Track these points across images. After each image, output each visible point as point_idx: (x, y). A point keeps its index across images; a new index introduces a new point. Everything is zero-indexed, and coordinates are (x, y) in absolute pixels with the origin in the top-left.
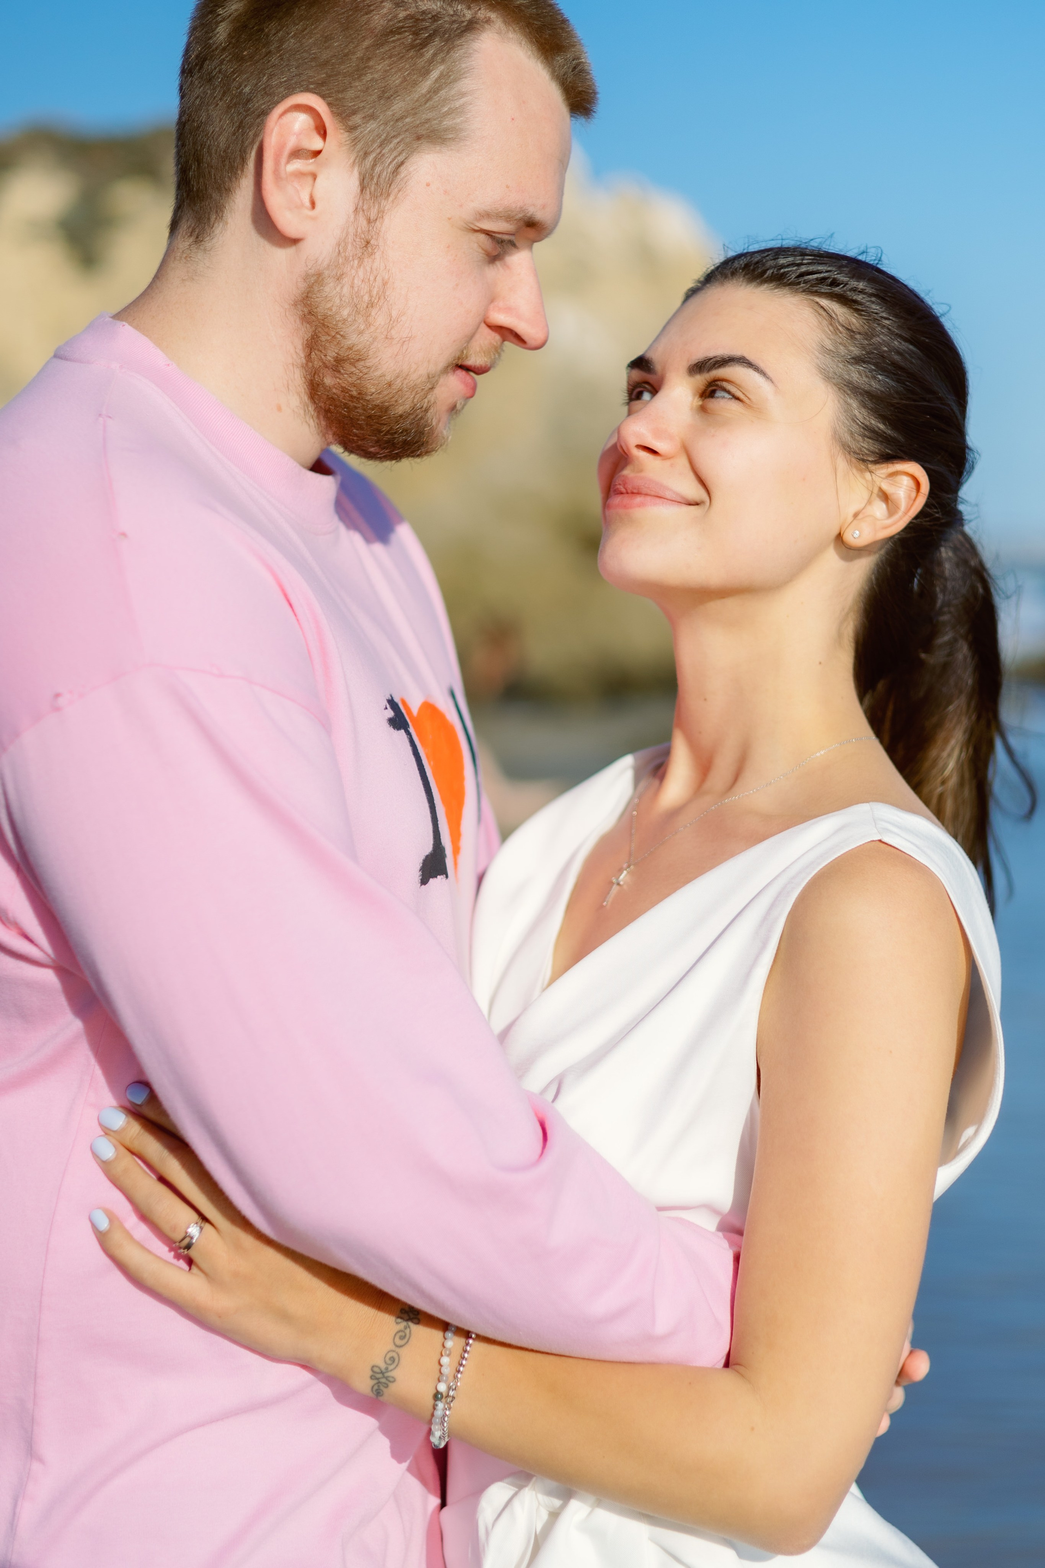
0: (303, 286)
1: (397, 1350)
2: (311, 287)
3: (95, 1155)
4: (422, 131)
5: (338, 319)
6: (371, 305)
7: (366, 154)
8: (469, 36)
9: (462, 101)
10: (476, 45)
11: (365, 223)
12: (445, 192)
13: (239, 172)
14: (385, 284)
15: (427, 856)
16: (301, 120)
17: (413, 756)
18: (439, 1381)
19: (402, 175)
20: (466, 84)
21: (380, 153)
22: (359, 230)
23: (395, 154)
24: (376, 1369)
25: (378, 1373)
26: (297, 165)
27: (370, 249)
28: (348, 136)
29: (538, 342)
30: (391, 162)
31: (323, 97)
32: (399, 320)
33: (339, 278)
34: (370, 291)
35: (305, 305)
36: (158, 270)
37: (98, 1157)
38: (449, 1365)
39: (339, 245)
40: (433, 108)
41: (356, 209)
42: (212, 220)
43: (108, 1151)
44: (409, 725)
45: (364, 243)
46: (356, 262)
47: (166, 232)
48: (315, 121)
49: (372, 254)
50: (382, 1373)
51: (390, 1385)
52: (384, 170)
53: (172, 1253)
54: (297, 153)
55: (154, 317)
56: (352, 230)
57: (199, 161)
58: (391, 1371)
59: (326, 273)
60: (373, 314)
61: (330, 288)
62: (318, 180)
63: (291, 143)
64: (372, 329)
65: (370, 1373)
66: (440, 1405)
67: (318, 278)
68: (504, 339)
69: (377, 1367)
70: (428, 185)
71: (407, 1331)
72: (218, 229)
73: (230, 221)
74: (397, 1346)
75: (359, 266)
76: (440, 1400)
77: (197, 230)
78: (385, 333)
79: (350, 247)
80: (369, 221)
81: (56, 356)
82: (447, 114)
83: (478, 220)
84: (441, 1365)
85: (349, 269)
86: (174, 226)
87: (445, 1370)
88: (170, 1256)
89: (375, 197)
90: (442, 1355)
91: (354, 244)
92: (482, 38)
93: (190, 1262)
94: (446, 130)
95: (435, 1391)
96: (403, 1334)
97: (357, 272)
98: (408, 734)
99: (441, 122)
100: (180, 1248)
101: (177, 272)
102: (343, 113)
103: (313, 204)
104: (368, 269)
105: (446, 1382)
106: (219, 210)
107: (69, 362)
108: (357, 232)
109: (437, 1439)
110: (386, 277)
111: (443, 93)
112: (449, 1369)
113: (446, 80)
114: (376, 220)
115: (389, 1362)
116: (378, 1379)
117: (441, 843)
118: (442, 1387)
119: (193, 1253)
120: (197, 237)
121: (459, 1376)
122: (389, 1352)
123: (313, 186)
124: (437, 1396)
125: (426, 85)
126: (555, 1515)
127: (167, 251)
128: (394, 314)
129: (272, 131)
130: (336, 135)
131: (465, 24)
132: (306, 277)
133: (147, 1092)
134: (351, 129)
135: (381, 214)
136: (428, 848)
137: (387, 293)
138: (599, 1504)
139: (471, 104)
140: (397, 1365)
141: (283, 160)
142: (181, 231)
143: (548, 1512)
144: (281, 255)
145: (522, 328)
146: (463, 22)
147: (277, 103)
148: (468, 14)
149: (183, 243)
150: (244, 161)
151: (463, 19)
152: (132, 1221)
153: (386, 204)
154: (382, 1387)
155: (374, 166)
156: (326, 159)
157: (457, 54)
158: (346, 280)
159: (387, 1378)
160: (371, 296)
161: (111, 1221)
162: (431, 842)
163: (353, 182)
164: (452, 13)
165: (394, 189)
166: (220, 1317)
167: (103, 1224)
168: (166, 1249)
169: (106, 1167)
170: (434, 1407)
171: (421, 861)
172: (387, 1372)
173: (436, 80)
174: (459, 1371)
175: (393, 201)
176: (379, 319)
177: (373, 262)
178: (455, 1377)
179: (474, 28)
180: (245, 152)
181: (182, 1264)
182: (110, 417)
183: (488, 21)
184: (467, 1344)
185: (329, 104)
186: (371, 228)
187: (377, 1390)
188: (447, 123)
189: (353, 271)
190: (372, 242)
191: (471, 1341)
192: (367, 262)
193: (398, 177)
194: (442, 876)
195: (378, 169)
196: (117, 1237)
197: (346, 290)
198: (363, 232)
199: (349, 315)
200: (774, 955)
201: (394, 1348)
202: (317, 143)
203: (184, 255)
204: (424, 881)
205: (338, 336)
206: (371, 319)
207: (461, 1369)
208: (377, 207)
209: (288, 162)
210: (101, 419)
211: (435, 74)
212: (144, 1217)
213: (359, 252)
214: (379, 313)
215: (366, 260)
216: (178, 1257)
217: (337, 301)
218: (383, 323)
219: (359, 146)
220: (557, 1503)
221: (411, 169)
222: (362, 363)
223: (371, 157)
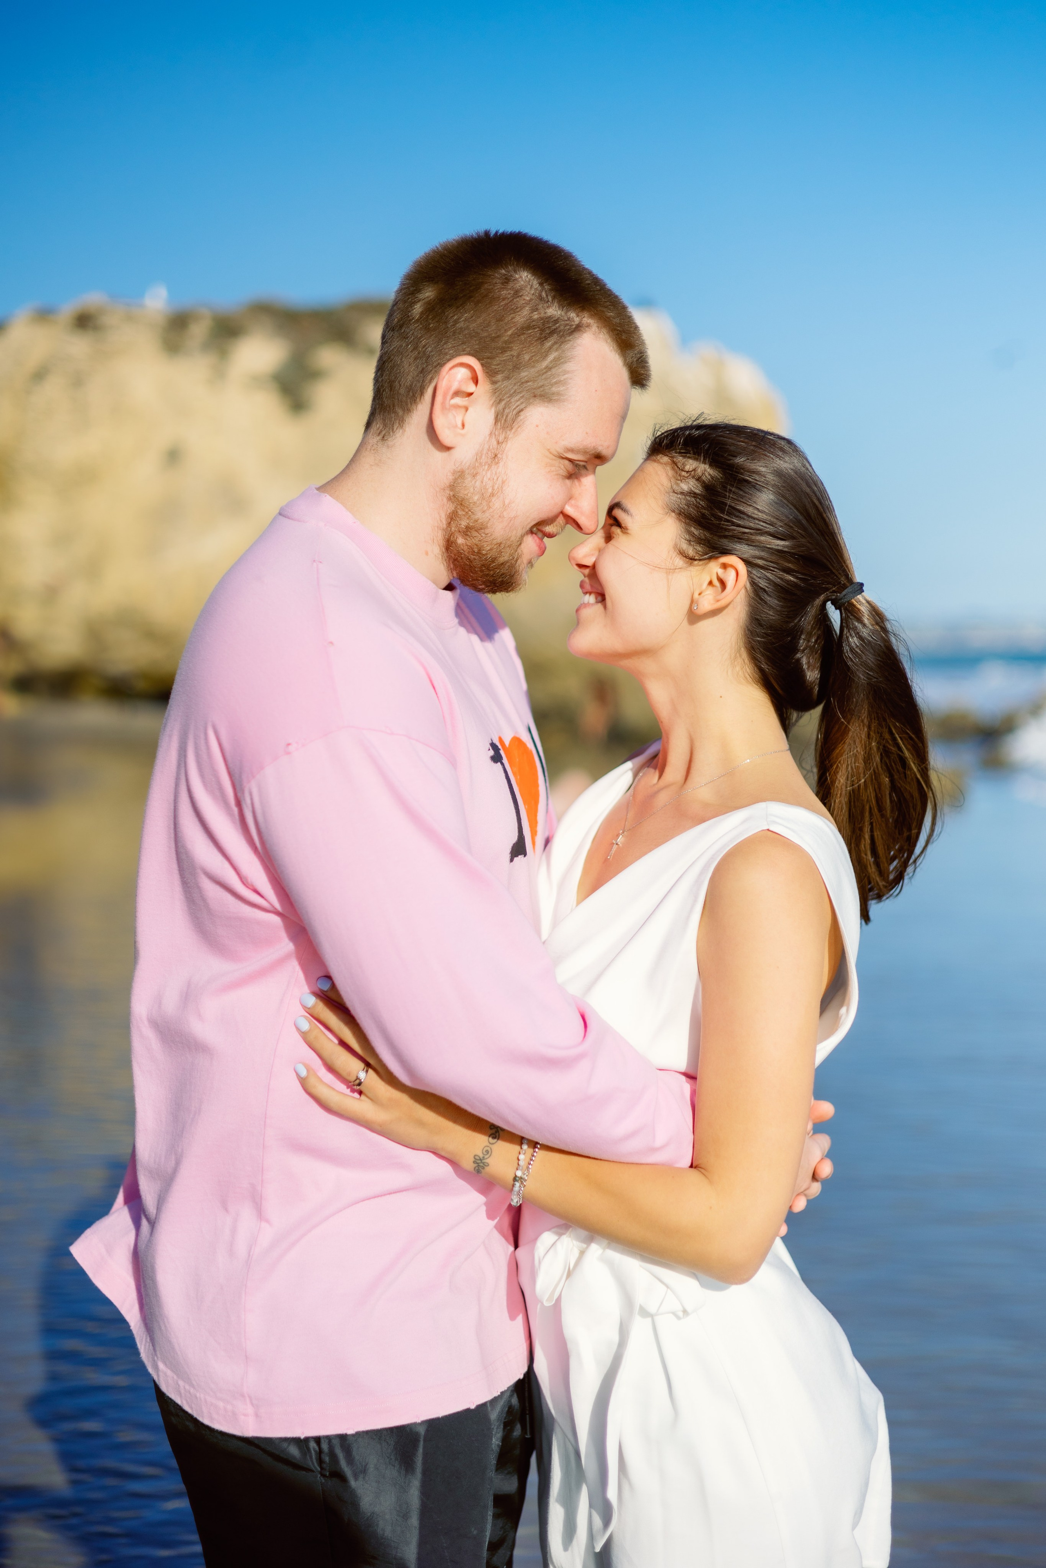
0: (451, 477)
1: (490, 1146)
2: (455, 480)
3: (298, 1029)
4: (538, 392)
5: (470, 501)
6: (492, 495)
7: (501, 400)
8: (576, 335)
9: (566, 376)
10: (579, 341)
11: (495, 443)
12: (548, 433)
13: (418, 400)
14: (503, 482)
15: (514, 844)
16: (462, 373)
17: (505, 780)
18: (517, 1169)
19: (522, 417)
20: (569, 366)
21: (508, 401)
22: (491, 447)
23: (518, 403)
24: (477, 1157)
25: (478, 1160)
26: (457, 400)
27: (496, 460)
28: (492, 387)
29: (591, 531)
30: (515, 409)
31: (479, 359)
32: (509, 506)
33: (474, 476)
34: (493, 487)
35: (452, 490)
36: (354, 456)
37: (299, 1030)
38: (524, 1160)
39: (477, 454)
40: (546, 379)
41: (491, 434)
42: (395, 428)
43: (305, 1025)
44: (502, 758)
45: (493, 456)
46: (486, 467)
47: (362, 429)
48: (471, 372)
49: (498, 463)
50: (480, 1160)
51: (486, 1167)
52: (510, 412)
53: (349, 1090)
54: (457, 393)
55: (349, 490)
56: (486, 446)
57: (391, 388)
58: (486, 1159)
59: (467, 472)
60: (493, 500)
61: (468, 481)
62: (469, 411)
63: (455, 386)
64: (491, 510)
65: (473, 1160)
66: (517, 1184)
67: (461, 474)
68: (567, 523)
69: (477, 1156)
70: (537, 426)
72: (399, 433)
73: (407, 429)
74: (490, 1143)
75: (488, 470)
76: (518, 1181)
77: (383, 433)
78: (499, 514)
79: (483, 457)
80: (498, 443)
81: (280, 514)
82: (556, 383)
83: (566, 452)
84: (519, 1160)
85: (481, 471)
86: (368, 425)
87: (521, 1163)
88: (348, 1092)
89: (504, 428)
90: (520, 1153)
91: (487, 455)
92: (583, 337)
93: (360, 1093)
94: (553, 394)
95: (514, 1176)
97: (486, 473)
98: (502, 764)
99: (550, 389)
100: (354, 1085)
101: (368, 459)
102: (491, 373)
103: (463, 425)
104: (494, 472)
105: (521, 1170)
106: (402, 421)
107: (291, 520)
108: (489, 448)
109: (515, 1201)
110: (505, 478)
111: (554, 371)
112: (524, 1163)
113: (558, 361)
114: (503, 442)
115: (485, 1153)
116: (478, 1163)
117: (523, 834)
118: (519, 1173)
119: (362, 1088)
120: (383, 437)
121: (530, 1167)
122: (485, 1147)
123: (465, 414)
124: (515, 1179)
125: (545, 364)
126: (582, 1253)
127: (361, 443)
128: (507, 502)
129: (444, 378)
130: (484, 386)
131: (574, 327)
132: (454, 473)
133: (331, 982)
134: (494, 383)
135: (506, 439)
136: (514, 838)
137: (504, 489)
138: (609, 1247)
139: (571, 379)
140: (490, 1156)
141: (449, 397)
142: (372, 430)
143: (579, 1251)
144: (438, 455)
145: (582, 521)
146: (573, 325)
147: (449, 360)
148: (577, 320)
149: (373, 439)
150: (422, 394)
151: (573, 323)
152: (323, 1073)
153: (510, 434)
154: (480, 1169)
155: (504, 409)
156: (476, 399)
157: (567, 346)
158: (478, 477)
159: (483, 1163)
160: (493, 489)
161: (308, 1071)
162: (516, 834)
163: (490, 416)
164: (566, 319)
165: (516, 425)
166: (381, 1126)
167: (303, 1073)
168: (345, 1087)
169: (304, 1036)
170: (513, 1186)
171: (511, 847)
172: (484, 1159)
173: (551, 362)
174: (530, 1164)
175: (514, 433)
176: (496, 504)
177: (498, 468)
178: (528, 1168)
179: (579, 330)
180: (424, 388)
181: (356, 1095)
182: (321, 562)
183: (588, 326)
184: (534, 1152)
185: (482, 365)
186: (499, 447)
187: (477, 1170)
188: (554, 389)
189: (484, 472)
190: (498, 456)
191: (537, 1150)
192: (494, 467)
193: (519, 417)
194: (521, 856)
195: (507, 411)
196: (312, 1081)
197: (478, 484)
198: (493, 448)
199: (478, 500)
200: (703, 906)
201: (488, 1144)
202: (471, 388)
203: (373, 448)
204: (512, 860)
205: (470, 512)
206: (491, 504)
207: (532, 1162)
208: (504, 434)
209: (452, 398)
210: (315, 564)
211: (551, 357)
212: (331, 1069)
213: (489, 461)
214: (497, 500)
215: (493, 466)
216: (353, 1091)
217: (472, 490)
218: (498, 507)
219: (497, 394)
220: (585, 1246)
221: (528, 414)
222: (483, 531)
223: (503, 403)
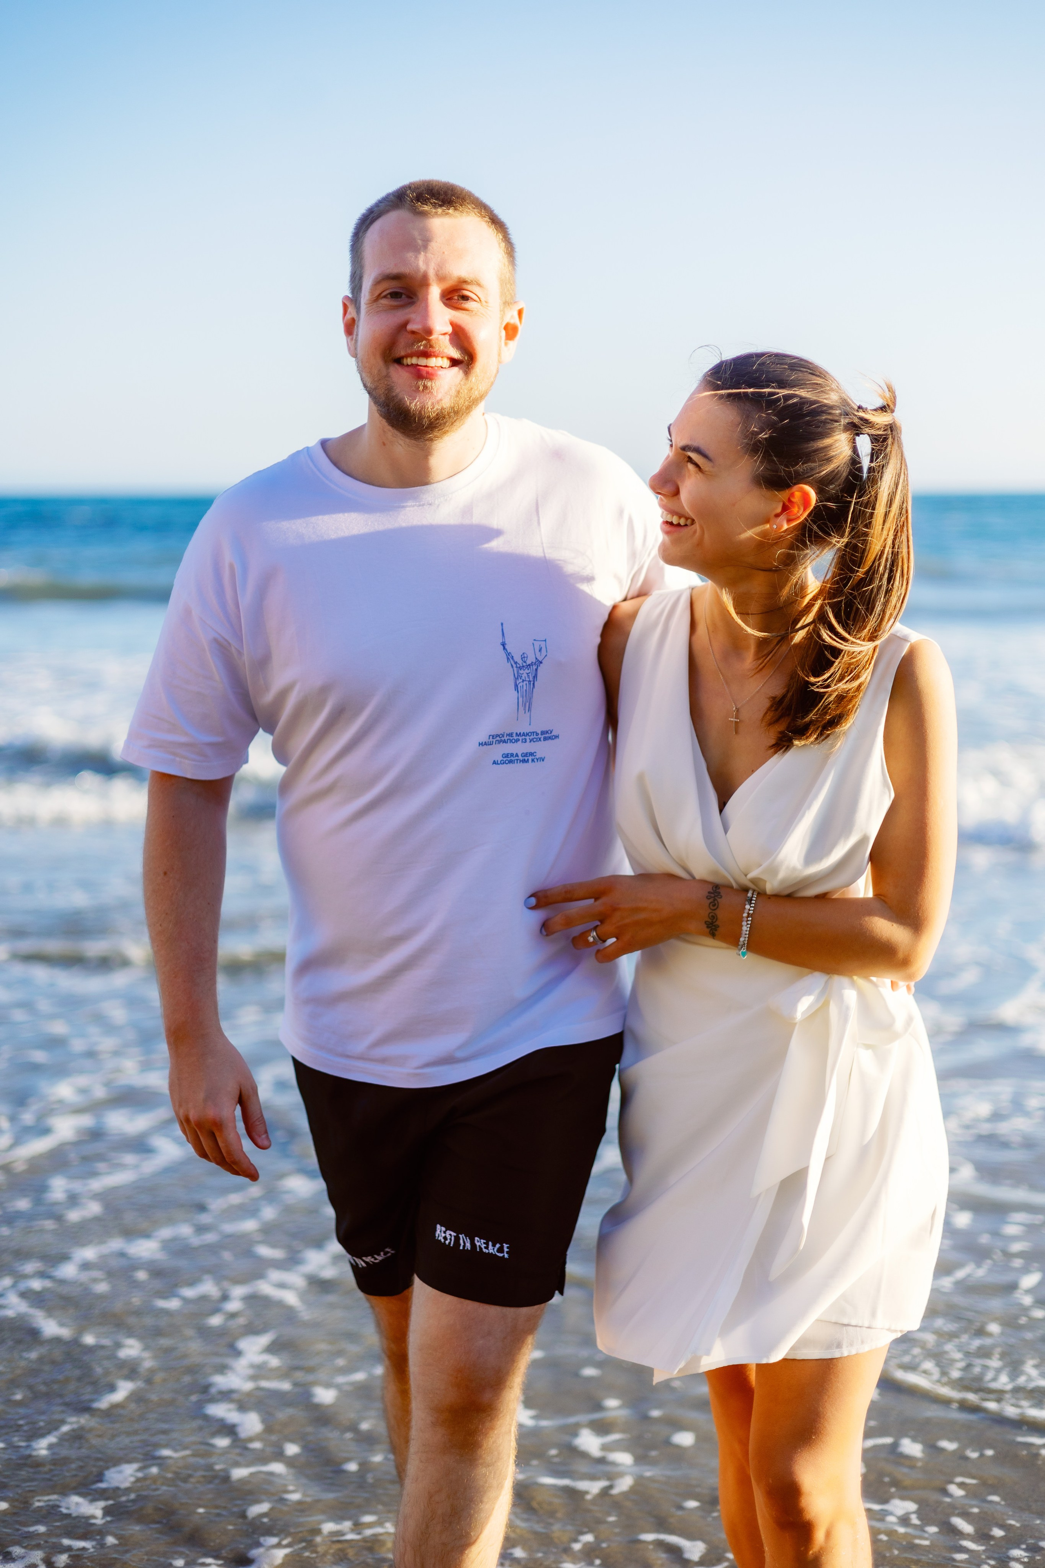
71: (716, 902)
96: (714, 904)
